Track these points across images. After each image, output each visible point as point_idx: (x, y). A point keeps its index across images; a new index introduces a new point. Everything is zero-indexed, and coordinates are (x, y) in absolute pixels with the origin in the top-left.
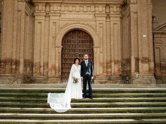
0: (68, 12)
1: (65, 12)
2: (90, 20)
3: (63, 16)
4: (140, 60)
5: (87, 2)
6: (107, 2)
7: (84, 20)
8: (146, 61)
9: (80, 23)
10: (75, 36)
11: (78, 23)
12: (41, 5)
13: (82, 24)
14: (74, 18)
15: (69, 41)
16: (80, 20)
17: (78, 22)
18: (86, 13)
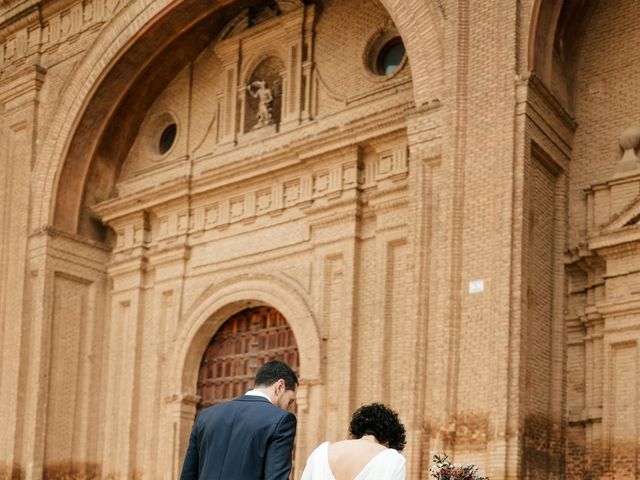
0: (216, 231)
1: (206, 237)
2: (297, 248)
3: (197, 256)
4: (438, 435)
5: (277, 162)
6: (355, 136)
7: (271, 255)
8: (474, 436)
9: (246, 277)
10: (247, 341)
11: (239, 278)
12: (132, 226)
13: (257, 277)
14: (236, 255)
15: (224, 365)
16: (258, 258)
17: (241, 272)
18: (281, 219)
